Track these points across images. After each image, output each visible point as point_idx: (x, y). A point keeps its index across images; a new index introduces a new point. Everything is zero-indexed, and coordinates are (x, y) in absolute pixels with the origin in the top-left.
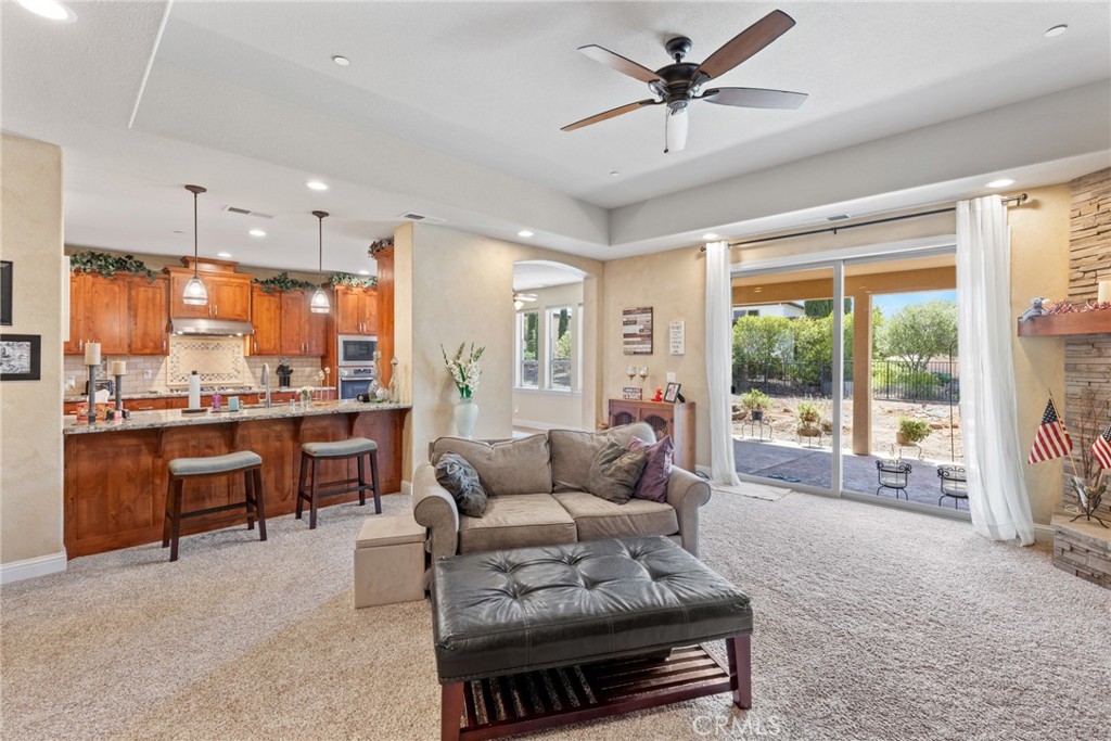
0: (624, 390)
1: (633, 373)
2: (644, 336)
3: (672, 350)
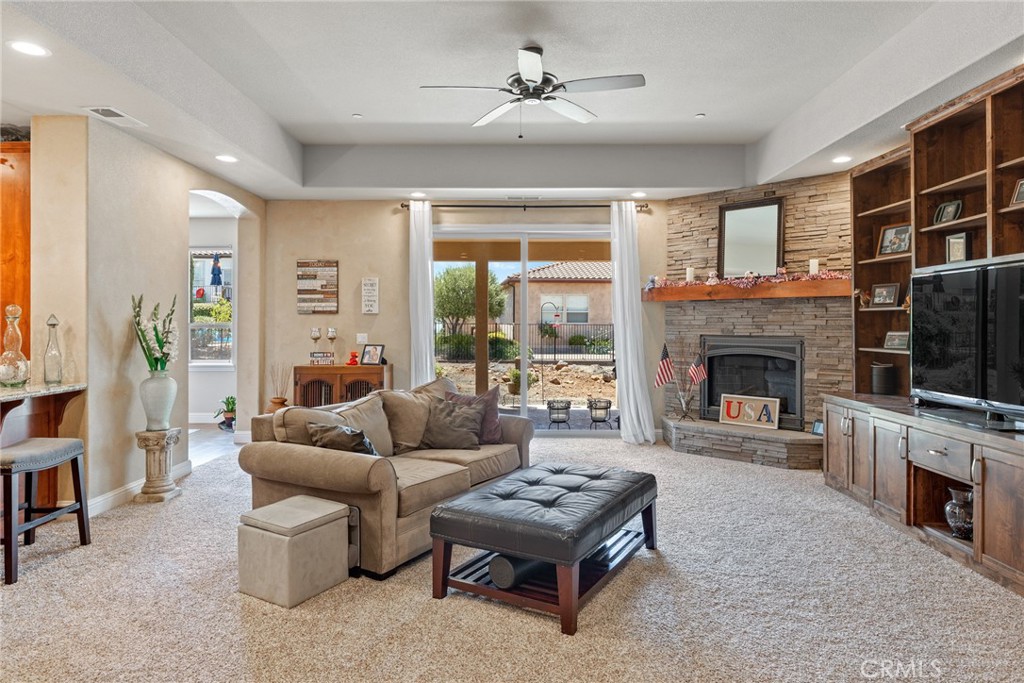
0: (312, 355)
1: (318, 335)
2: (326, 293)
3: (364, 310)
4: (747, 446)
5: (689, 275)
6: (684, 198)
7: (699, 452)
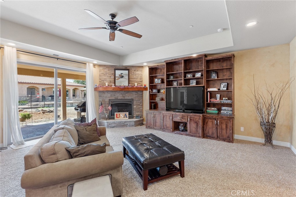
4: (126, 123)
5: (107, 84)
6: (104, 65)
7: (113, 127)
